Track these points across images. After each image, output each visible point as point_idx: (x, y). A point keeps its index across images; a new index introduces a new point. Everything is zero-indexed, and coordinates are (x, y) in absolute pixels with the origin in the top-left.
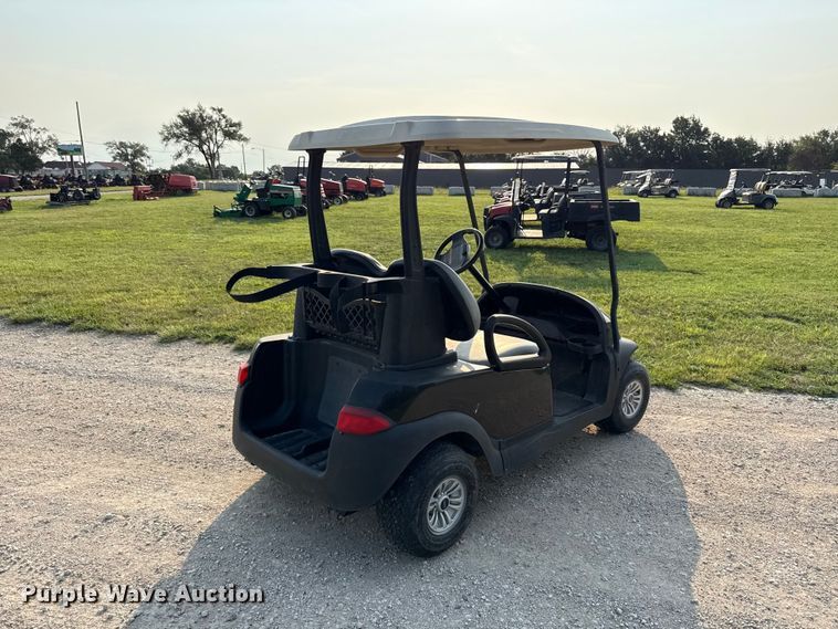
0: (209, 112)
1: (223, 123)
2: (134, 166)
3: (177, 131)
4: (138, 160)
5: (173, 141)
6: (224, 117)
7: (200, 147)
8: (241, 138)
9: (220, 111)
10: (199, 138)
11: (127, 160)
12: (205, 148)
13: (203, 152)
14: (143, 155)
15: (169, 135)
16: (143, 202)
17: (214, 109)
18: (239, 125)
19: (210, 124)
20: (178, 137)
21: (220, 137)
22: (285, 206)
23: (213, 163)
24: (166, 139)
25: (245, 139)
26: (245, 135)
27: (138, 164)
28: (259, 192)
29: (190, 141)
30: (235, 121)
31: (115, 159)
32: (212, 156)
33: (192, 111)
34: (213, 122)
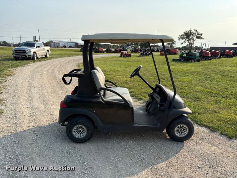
0: (193, 31)
1: (197, 34)
2: (171, 46)
3: (183, 37)
4: (172, 45)
5: (181, 39)
6: (197, 32)
7: (188, 41)
8: (202, 38)
9: (196, 30)
10: (189, 39)
11: (170, 45)
12: (190, 41)
13: (189, 43)
14: (174, 43)
15: (181, 38)
16: (162, 56)
17: (195, 30)
18: (201, 34)
19: (192, 34)
20: (183, 38)
21: (195, 38)
22: (193, 58)
23: (191, 45)
24: (180, 39)
25: (203, 39)
26: (203, 37)
27: (172, 46)
28: (187, 54)
29: (186, 39)
30: (200, 33)
31: (167, 44)
32: (191, 44)
33: (188, 31)
34: (194, 34)
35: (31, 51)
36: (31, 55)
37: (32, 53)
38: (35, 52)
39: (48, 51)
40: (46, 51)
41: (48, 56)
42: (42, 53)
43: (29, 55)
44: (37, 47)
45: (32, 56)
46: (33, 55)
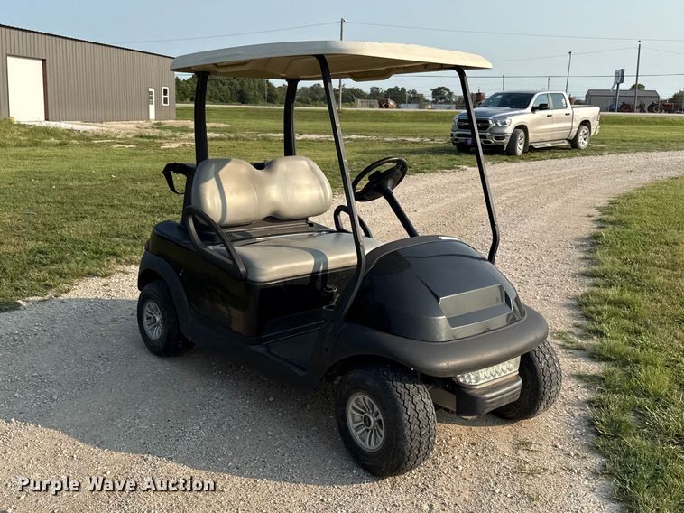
35: (507, 121)
36: (504, 138)
37: (509, 130)
38: (522, 127)
39: (586, 123)
40: (576, 124)
41: (583, 143)
42: (553, 130)
43: (496, 138)
44: (534, 109)
45: (506, 141)
46: (514, 136)
